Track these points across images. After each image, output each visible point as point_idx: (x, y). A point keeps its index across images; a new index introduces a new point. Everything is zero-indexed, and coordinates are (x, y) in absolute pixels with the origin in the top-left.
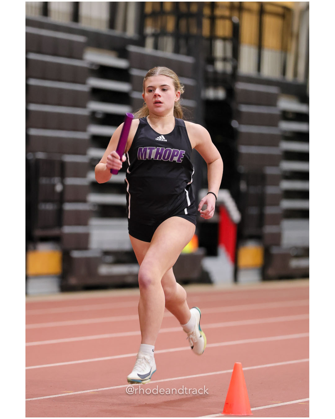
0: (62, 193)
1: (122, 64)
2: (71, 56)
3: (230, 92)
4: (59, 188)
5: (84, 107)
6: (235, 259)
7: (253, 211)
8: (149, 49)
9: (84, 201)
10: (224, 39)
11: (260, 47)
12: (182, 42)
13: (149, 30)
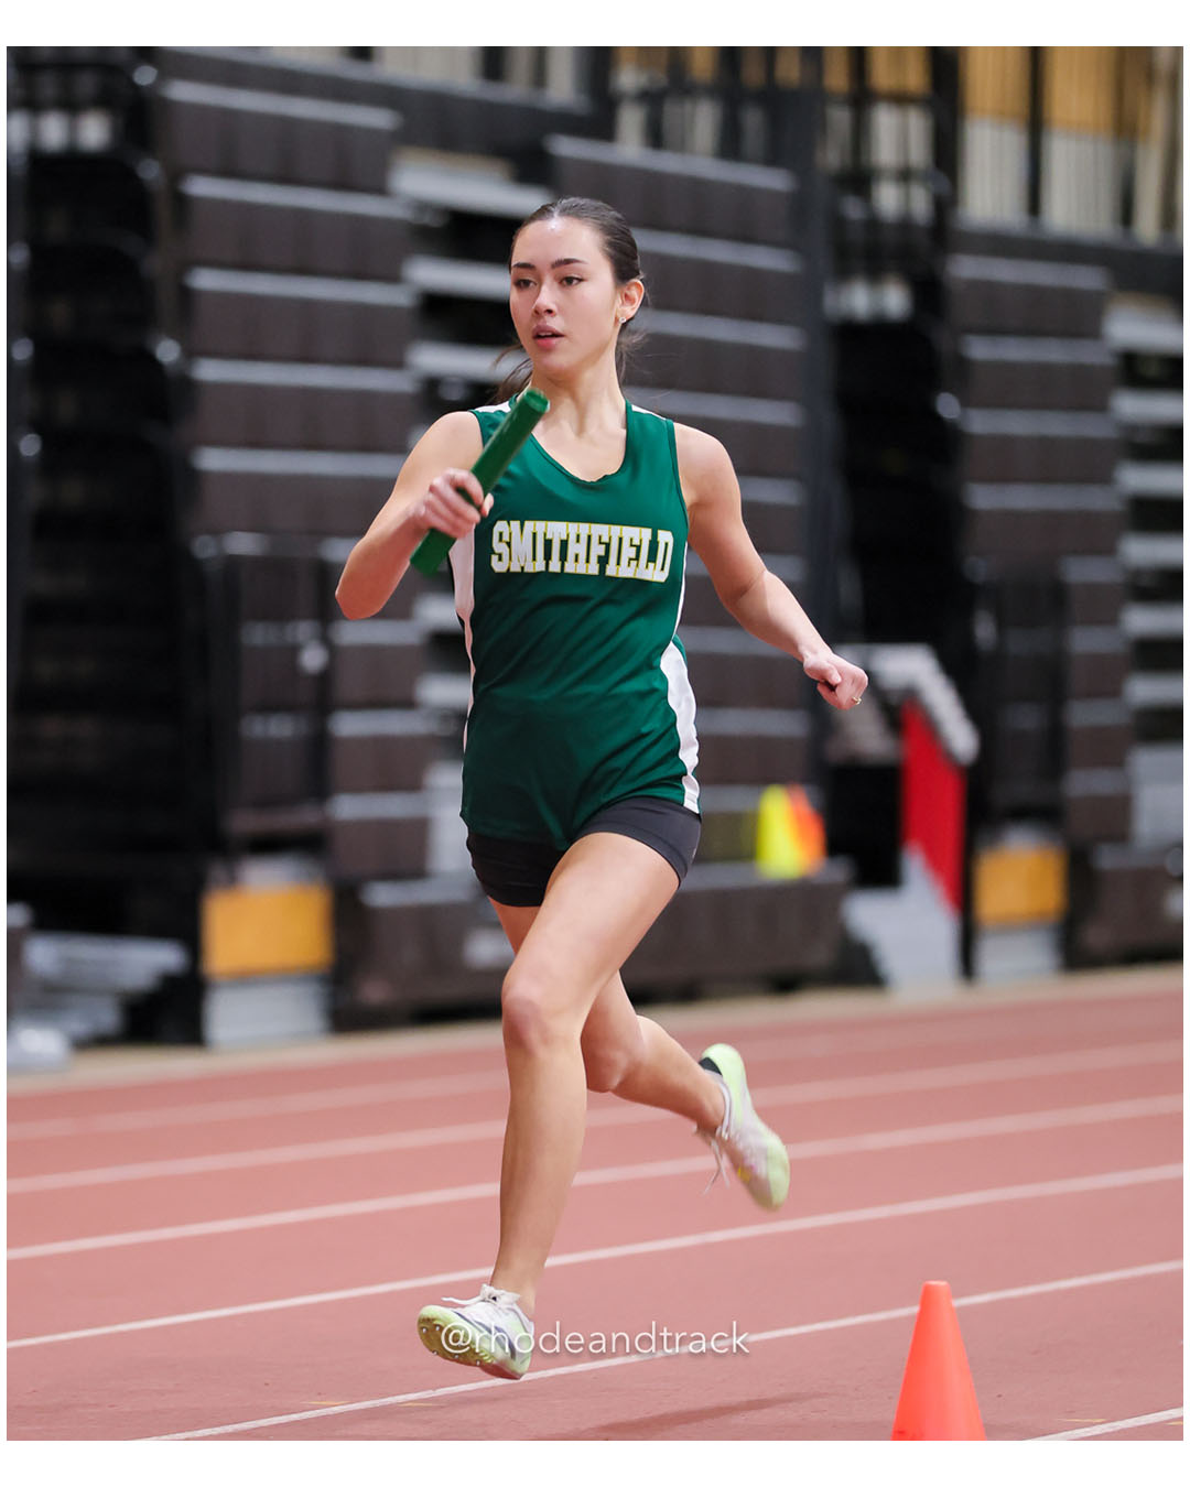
0: (325, 677)
1: (529, 203)
4: (313, 658)
5: (397, 363)
8: (629, 148)
9: (408, 703)
10: (903, 101)
11: (1035, 125)
12: (753, 120)
13: (629, 78)
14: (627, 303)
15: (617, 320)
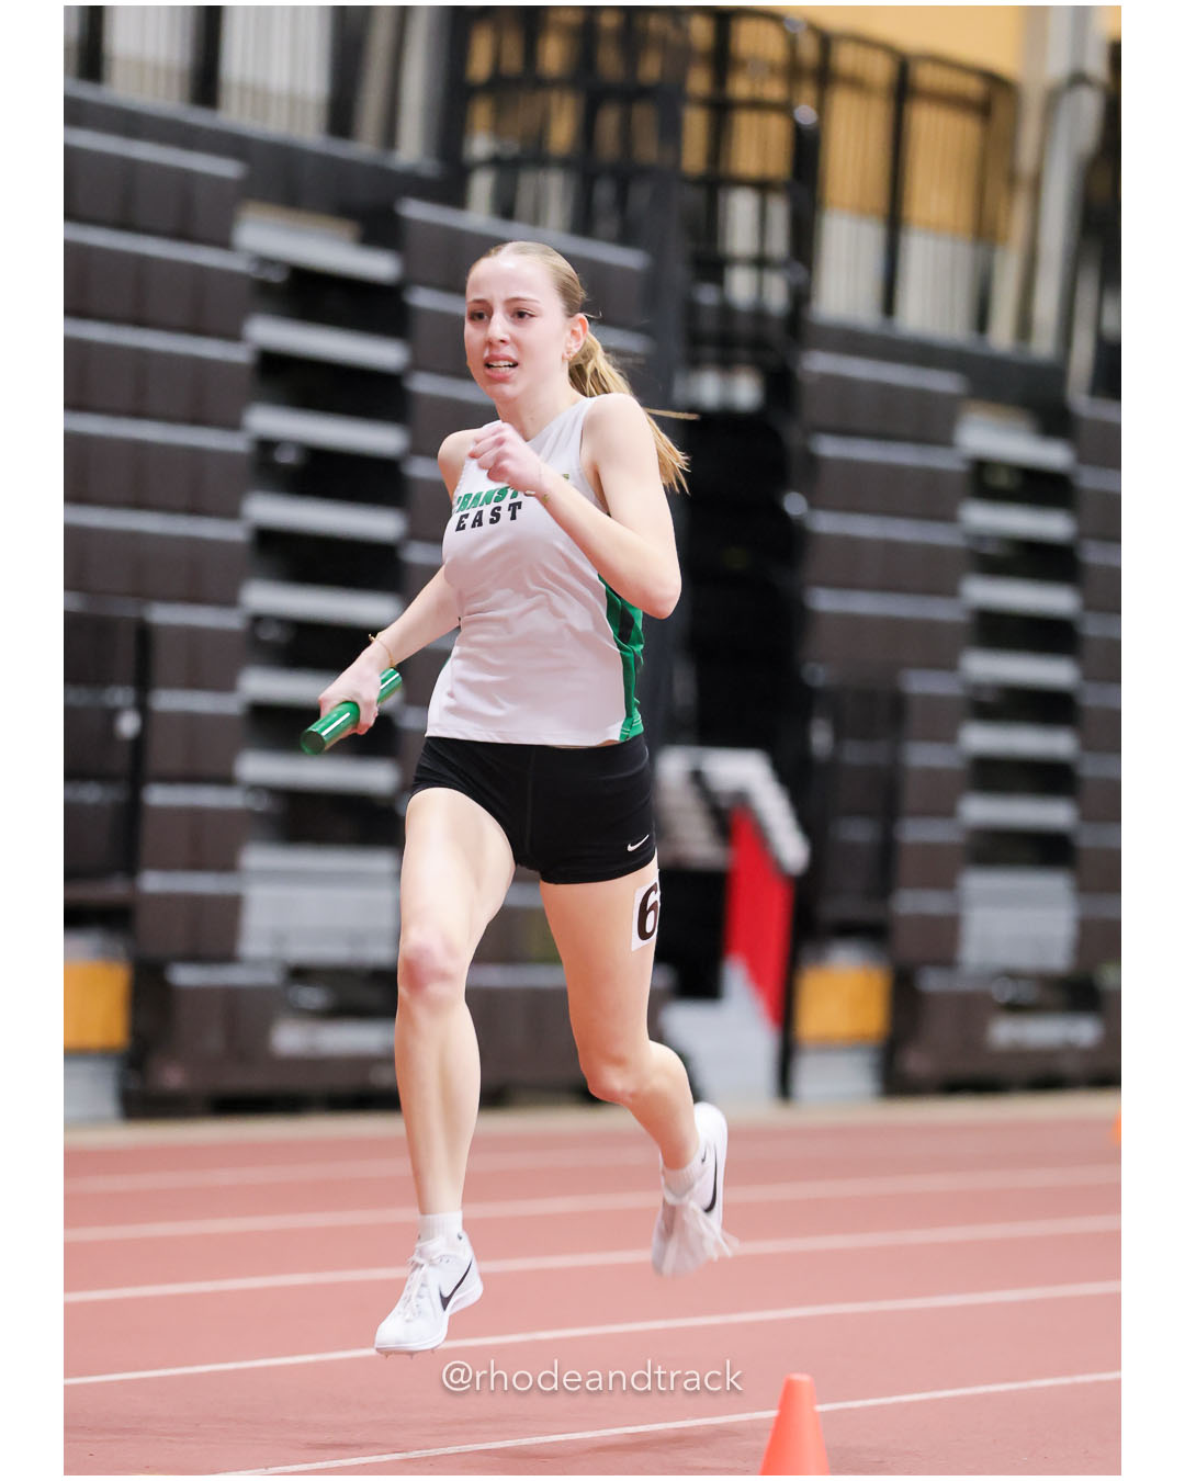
0: (139, 744)
1: (378, 266)
2: (182, 233)
3: (781, 385)
4: (128, 724)
5: (233, 424)
6: (785, 1014)
7: (857, 832)
8: (478, 215)
9: (226, 780)
10: (762, 186)
11: (894, 222)
12: (604, 192)
13: (480, 145)
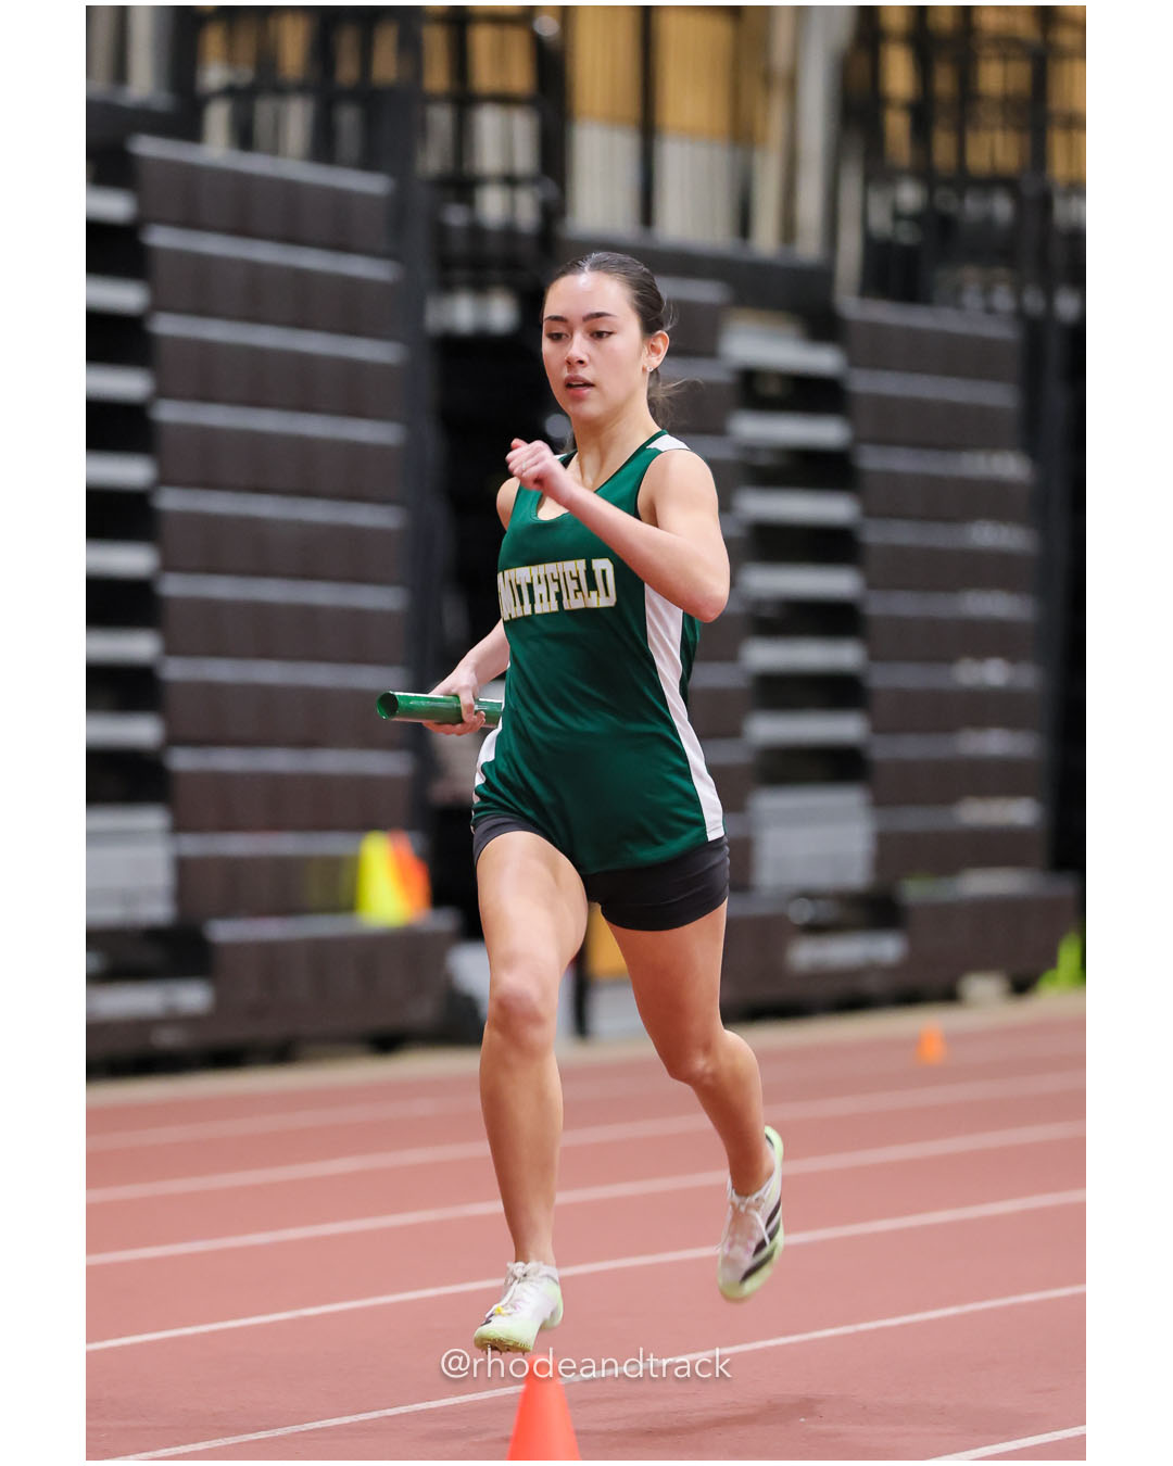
1: (111, 206)
8: (216, 148)
10: (504, 100)
11: (648, 129)
12: (348, 119)
13: (214, 74)
14: (653, 354)
15: (644, 370)
